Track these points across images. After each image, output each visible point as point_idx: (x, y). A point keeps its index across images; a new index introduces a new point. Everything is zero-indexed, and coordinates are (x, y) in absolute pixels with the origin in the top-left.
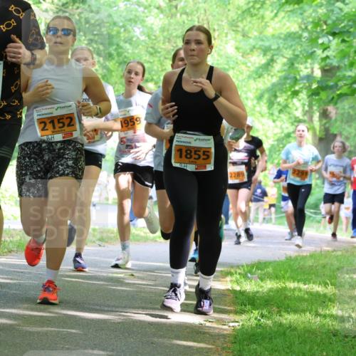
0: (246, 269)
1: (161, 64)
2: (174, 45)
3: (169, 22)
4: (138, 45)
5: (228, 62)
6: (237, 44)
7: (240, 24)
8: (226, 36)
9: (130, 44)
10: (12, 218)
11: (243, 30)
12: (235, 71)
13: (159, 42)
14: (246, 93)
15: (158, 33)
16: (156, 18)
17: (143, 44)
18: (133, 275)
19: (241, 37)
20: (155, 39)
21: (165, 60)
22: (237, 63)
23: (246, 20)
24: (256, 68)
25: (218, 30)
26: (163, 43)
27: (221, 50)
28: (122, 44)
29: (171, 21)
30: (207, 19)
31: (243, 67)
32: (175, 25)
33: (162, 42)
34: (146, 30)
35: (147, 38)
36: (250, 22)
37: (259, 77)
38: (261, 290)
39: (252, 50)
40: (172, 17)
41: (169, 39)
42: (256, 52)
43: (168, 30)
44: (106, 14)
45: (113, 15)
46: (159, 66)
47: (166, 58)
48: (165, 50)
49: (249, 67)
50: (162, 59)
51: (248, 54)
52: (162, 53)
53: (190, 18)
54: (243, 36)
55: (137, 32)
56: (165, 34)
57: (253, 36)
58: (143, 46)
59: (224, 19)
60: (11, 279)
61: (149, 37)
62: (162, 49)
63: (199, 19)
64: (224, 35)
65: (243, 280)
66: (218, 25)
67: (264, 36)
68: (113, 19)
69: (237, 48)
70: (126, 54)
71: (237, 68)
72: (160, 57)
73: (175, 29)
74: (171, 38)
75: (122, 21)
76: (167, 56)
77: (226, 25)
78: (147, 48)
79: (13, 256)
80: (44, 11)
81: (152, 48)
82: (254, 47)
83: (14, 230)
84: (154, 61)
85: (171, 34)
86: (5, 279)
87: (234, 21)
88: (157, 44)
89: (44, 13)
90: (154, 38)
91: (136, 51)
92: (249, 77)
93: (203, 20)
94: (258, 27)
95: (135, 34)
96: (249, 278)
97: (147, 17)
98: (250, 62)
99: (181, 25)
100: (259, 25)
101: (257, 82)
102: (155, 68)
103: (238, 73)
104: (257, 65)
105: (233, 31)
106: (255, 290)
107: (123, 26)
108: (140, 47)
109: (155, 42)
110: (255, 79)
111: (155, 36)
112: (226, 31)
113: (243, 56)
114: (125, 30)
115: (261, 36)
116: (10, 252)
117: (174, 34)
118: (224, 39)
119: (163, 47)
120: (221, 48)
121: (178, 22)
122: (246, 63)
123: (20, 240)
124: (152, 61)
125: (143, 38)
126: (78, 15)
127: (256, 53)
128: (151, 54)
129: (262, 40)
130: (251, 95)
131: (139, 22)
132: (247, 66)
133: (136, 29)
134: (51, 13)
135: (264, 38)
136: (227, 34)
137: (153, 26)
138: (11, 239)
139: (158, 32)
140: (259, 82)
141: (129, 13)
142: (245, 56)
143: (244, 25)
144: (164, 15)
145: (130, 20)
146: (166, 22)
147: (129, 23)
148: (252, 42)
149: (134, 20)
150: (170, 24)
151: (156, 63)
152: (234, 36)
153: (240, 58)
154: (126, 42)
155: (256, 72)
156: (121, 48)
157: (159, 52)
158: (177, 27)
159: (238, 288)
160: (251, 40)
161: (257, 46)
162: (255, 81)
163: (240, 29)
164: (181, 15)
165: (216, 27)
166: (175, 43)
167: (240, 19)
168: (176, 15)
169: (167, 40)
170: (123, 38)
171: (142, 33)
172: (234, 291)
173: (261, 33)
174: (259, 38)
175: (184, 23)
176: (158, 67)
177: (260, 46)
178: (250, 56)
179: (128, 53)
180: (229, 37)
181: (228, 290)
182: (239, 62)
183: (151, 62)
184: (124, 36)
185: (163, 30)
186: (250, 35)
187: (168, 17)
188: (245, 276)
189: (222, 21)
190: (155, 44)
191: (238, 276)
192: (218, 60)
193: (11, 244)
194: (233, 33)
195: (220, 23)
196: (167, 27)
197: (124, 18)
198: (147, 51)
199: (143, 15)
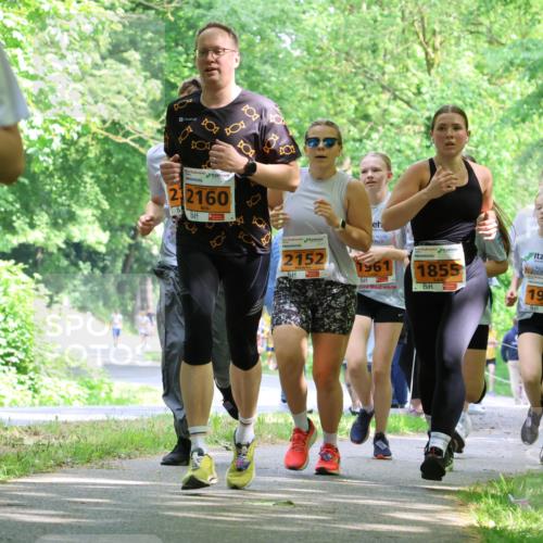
0: (505, 487)
1: (333, 101)
2: (358, 64)
3: (347, 21)
4: (289, 67)
5: (462, 92)
6: (479, 58)
7: (482, 19)
8: (457, 44)
9: (274, 65)
10: (62, 401)
11: (490, 30)
12: (476, 111)
13: (327, 59)
14: (498, 153)
15: (325, 43)
16: (321, 13)
17: (299, 64)
18: (290, 503)
19: (486, 45)
20: (321, 55)
21: (341, 95)
22: (480, 95)
23: (495, 12)
24: (517, 103)
25: (440, 33)
26: (337, 62)
27: (447, 70)
28: (257, 66)
29: (351, 18)
30: (420, 12)
31: (492, 102)
32: (357, 27)
33: (333, 59)
34: (303, 39)
35: (305, 53)
36: (502, 15)
37: (523, 121)
38: (534, 526)
39: (507, 70)
40: (351, 12)
41: (347, 53)
42: (515, 72)
43: (345, 36)
44: (226, 9)
45: (239, 10)
46: (330, 105)
47: (342, 90)
48: (340, 74)
49: (503, 102)
50: (335, 91)
51: (500, 77)
52: (334, 82)
53: (386, 13)
54: (490, 42)
55: (286, 42)
56: (340, 43)
57: (509, 42)
58: (297, 68)
59: (451, 10)
60: (63, 516)
61: (308, 50)
62: (334, 72)
63: (403, 12)
64: (453, 42)
65: (499, 508)
66: (441, 22)
67: (531, 40)
68: (240, 19)
69: (479, 67)
70: (266, 85)
71: (479, 104)
72: (331, 88)
73: (359, 34)
74: (352, 52)
75: (256, 22)
76: (344, 87)
77: (457, 22)
78: (307, 72)
79: (65, 472)
80: (106, 8)
81: (314, 71)
82: (512, 63)
83: (66, 423)
84: (320, 97)
85: (351, 44)
86: (52, 516)
87: (471, 13)
88: (324, 64)
89: (108, 12)
90: (317, 51)
91: (286, 79)
92: (503, 121)
93: (411, 13)
94: (519, 24)
95: (283, 46)
96: (512, 505)
97: (304, 12)
98: (504, 91)
99: (369, 25)
100: (520, 20)
101: (519, 131)
102: (323, 109)
103: (482, 114)
104: (518, 97)
105: (471, 33)
106: (524, 526)
107: (260, 33)
108: (293, 70)
109: (321, 59)
110: (514, 125)
111: (320, 48)
112: (456, 34)
113: (489, 81)
114: (262, 39)
115: (525, 41)
116: (60, 465)
117: (357, 44)
118: (454, 48)
119: (336, 68)
120: (449, 67)
121: (364, 20)
122: (497, 95)
123: (78, 442)
124: (315, 96)
125: (297, 53)
126: (173, 14)
127: (516, 75)
128: (315, 83)
129: (528, 49)
130: (507, 156)
131: (288, 24)
132: (498, 101)
133: (284, 37)
134: (121, 11)
135: (531, 46)
136: (459, 38)
137: (316, 30)
138: (61, 441)
139: (325, 41)
140: (523, 130)
141: (270, 5)
142: (494, 80)
143: (491, 20)
144: (336, 8)
145: (272, 19)
146: (341, 20)
147: (271, 25)
148: (507, 53)
149: (280, 20)
150: (348, 25)
151: (324, 99)
152: (471, 42)
153: (485, 85)
154: (265, 62)
155: (517, 111)
156: (257, 73)
157: (330, 80)
158: (362, 29)
159: (491, 524)
160: (505, 50)
161: (518, 61)
162: (515, 128)
163: (483, 29)
164: (368, 7)
165: (437, 27)
166: (359, 60)
167: (482, 9)
168: (360, 8)
169: (343, 56)
170: (259, 55)
171: (296, 42)
172: (483, 530)
173: (524, 36)
174: (522, 44)
175: (375, 21)
176: (327, 108)
177: (524, 59)
178: (504, 80)
179: (270, 83)
180: (464, 45)
181: (472, 527)
182: (483, 93)
183: (313, 99)
184: (262, 50)
185: (335, 36)
186: (503, 40)
187: (343, 12)
188: (504, 500)
189: (448, 15)
190: (321, 64)
191: (491, 501)
192: (443, 91)
193: (60, 451)
194: (470, 36)
195: (444, 18)
196: (342, 32)
197: (260, 15)
198: (306, 79)
199: (296, 8)
